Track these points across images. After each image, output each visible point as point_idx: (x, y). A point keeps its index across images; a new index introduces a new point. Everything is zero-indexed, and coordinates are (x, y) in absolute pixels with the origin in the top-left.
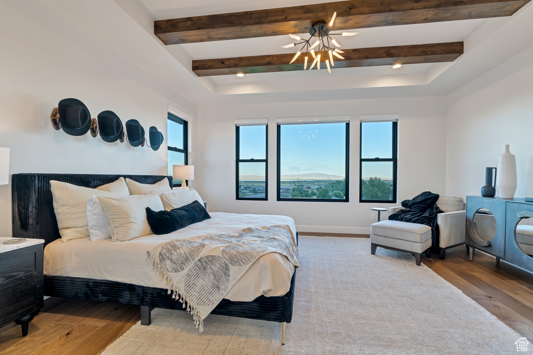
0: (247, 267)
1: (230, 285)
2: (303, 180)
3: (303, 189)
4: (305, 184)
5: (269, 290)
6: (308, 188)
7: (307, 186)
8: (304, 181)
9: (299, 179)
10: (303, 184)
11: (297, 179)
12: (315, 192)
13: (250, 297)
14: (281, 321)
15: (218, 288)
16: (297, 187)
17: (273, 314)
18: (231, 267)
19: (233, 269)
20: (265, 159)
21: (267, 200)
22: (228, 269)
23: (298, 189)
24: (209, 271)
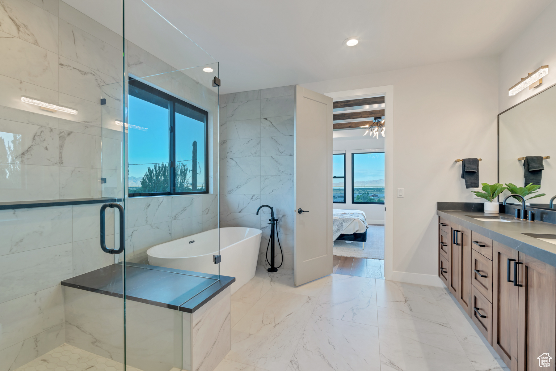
0: (350, 223)
1: (344, 229)
2: (368, 188)
3: (368, 197)
4: (371, 191)
5: (358, 230)
6: (375, 196)
7: (373, 194)
8: (370, 189)
9: (364, 186)
10: (368, 192)
11: (361, 186)
12: (382, 201)
13: (351, 233)
14: (363, 242)
15: (339, 230)
16: (361, 195)
17: (359, 239)
18: (343, 223)
19: (344, 224)
20: (343, 176)
21: (345, 203)
22: (342, 224)
23: (363, 197)
24: (335, 224)
